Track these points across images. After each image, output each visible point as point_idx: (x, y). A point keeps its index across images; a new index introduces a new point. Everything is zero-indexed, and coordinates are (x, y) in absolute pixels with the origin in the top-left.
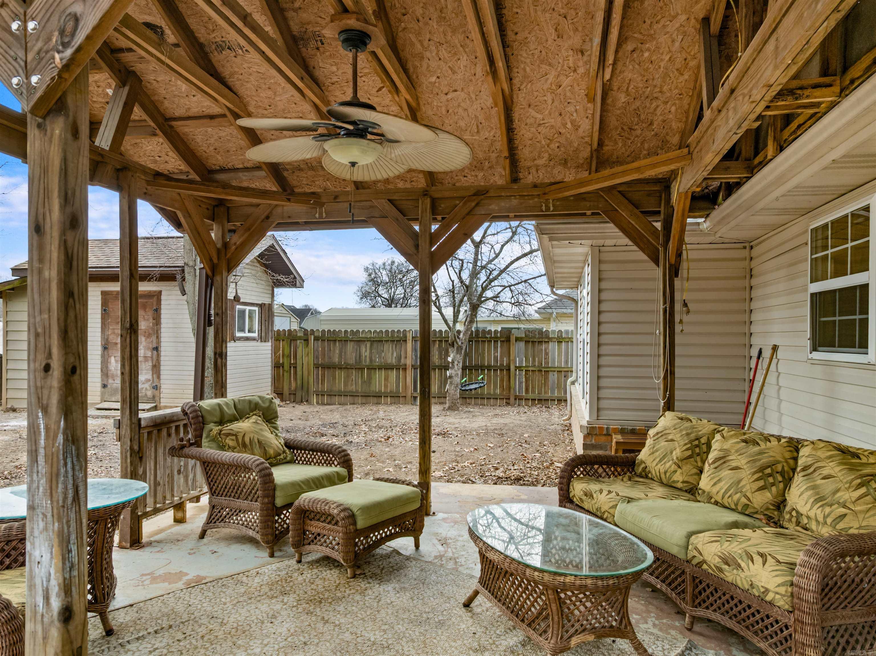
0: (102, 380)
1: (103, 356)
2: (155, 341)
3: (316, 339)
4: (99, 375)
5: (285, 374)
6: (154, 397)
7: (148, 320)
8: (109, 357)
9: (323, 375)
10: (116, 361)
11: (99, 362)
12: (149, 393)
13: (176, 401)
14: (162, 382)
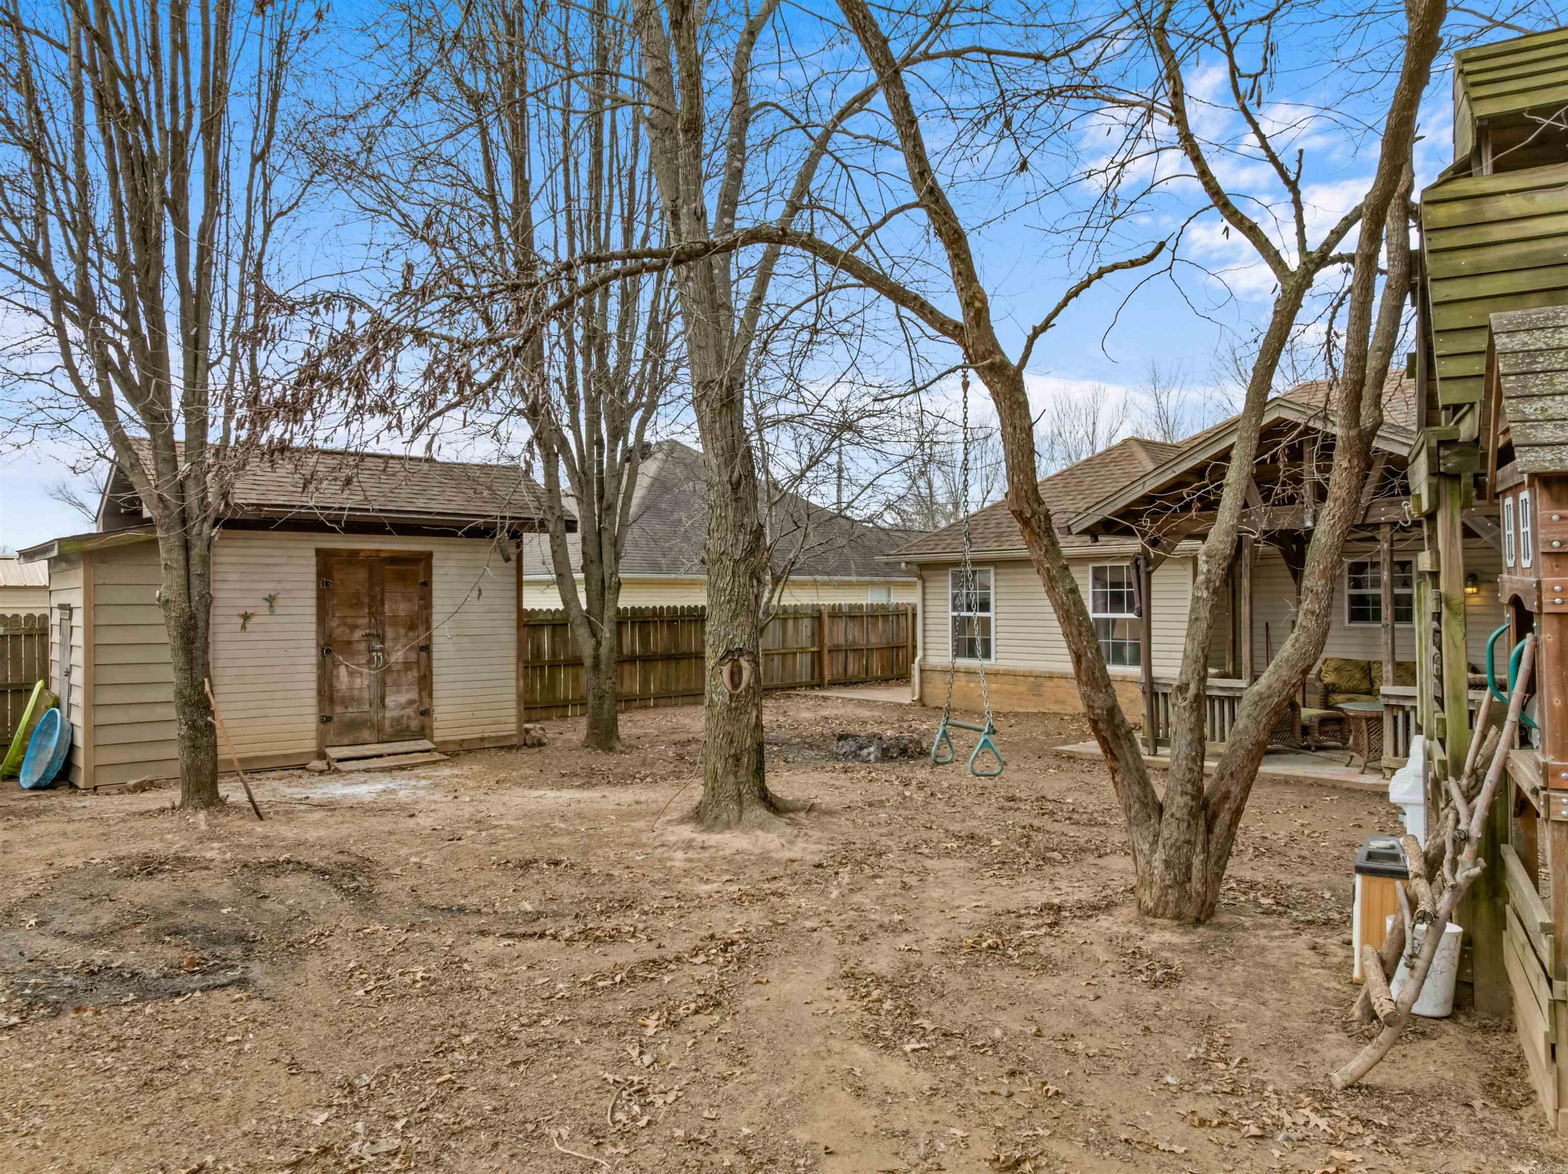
0: (321, 710)
1: (322, 665)
2: (422, 636)
4: (314, 701)
6: (422, 729)
7: (409, 600)
8: (336, 666)
10: (351, 674)
11: (314, 677)
12: (414, 724)
13: (461, 731)
14: (435, 702)
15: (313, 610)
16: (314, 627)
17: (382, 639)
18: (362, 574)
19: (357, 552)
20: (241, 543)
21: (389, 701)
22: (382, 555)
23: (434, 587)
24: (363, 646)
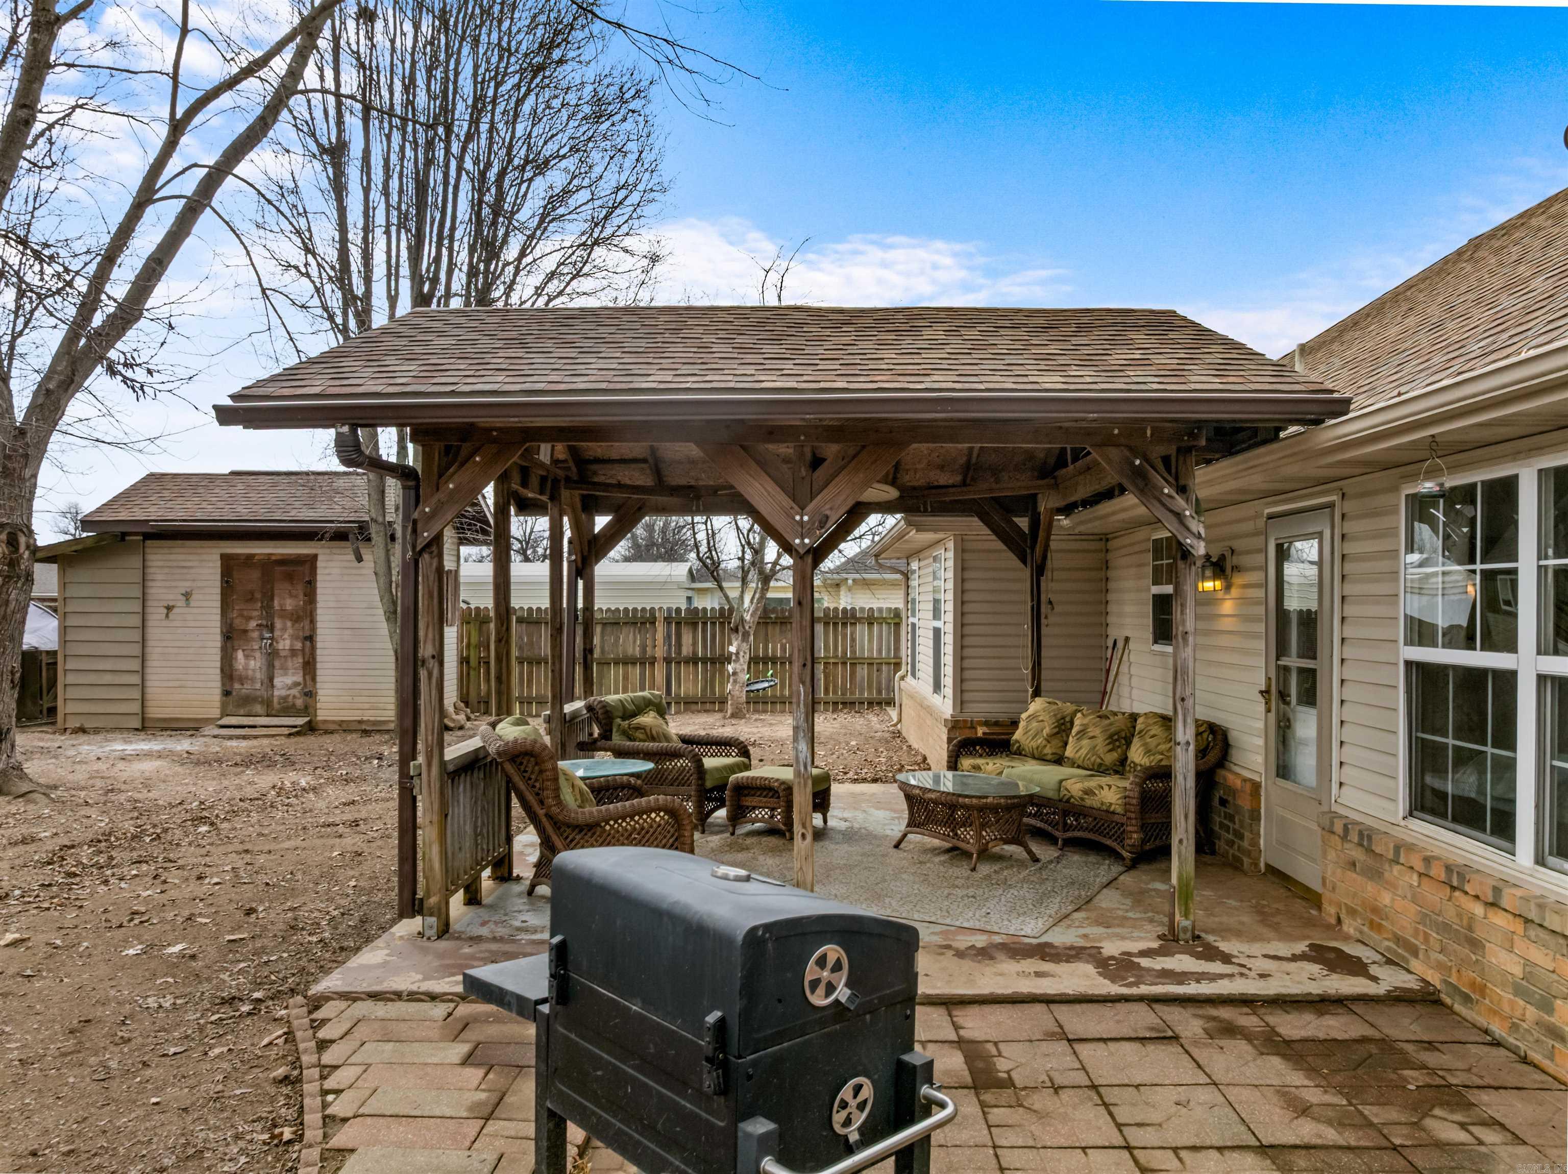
0: (223, 685)
1: (224, 649)
2: (307, 627)
3: (520, 621)
4: (218, 678)
5: (472, 673)
6: (306, 707)
7: (296, 597)
8: (234, 650)
9: (530, 673)
10: (247, 657)
11: (218, 658)
12: (299, 703)
13: (342, 712)
14: (318, 685)
15: (218, 604)
16: (219, 617)
17: (271, 629)
18: (256, 574)
19: (254, 555)
20: (166, 551)
21: (277, 681)
22: (273, 558)
23: (319, 585)
24: (256, 634)
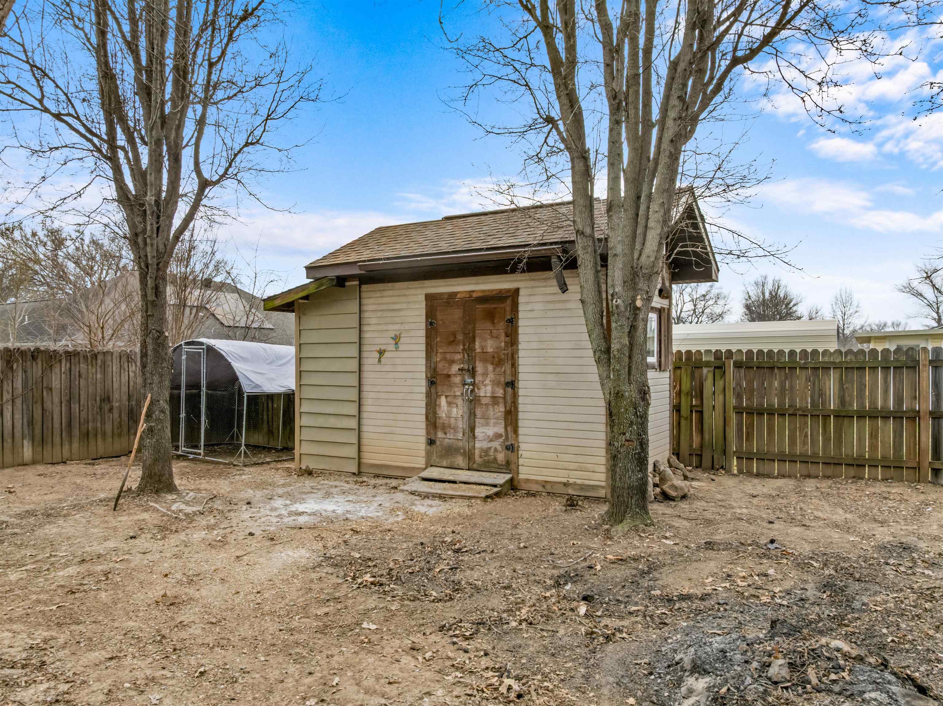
0: (428, 433)
1: (429, 395)
2: (508, 372)
3: (738, 365)
4: (423, 425)
5: (683, 422)
6: (508, 463)
7: (497, 337)
8: (438, 396)
9: (750, 426)
10: (449, 404)
11: (423, 404)
12: (501, 457)
13: (545, 472)
14: (521, 438)
15: (423, 347)
16: (424, 361)
17: (473, 372)
18: (457, 314)
19: (455, 294)
20: (378, 294)
21: (479, 431)
22: (475, 295)
23: (521, 323)
24: (457, 380)
